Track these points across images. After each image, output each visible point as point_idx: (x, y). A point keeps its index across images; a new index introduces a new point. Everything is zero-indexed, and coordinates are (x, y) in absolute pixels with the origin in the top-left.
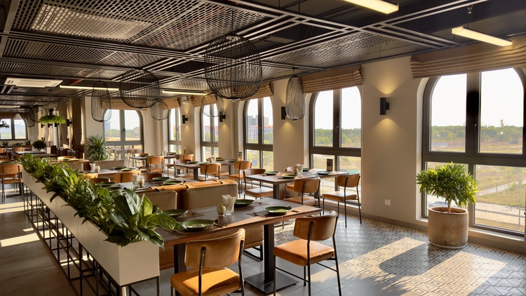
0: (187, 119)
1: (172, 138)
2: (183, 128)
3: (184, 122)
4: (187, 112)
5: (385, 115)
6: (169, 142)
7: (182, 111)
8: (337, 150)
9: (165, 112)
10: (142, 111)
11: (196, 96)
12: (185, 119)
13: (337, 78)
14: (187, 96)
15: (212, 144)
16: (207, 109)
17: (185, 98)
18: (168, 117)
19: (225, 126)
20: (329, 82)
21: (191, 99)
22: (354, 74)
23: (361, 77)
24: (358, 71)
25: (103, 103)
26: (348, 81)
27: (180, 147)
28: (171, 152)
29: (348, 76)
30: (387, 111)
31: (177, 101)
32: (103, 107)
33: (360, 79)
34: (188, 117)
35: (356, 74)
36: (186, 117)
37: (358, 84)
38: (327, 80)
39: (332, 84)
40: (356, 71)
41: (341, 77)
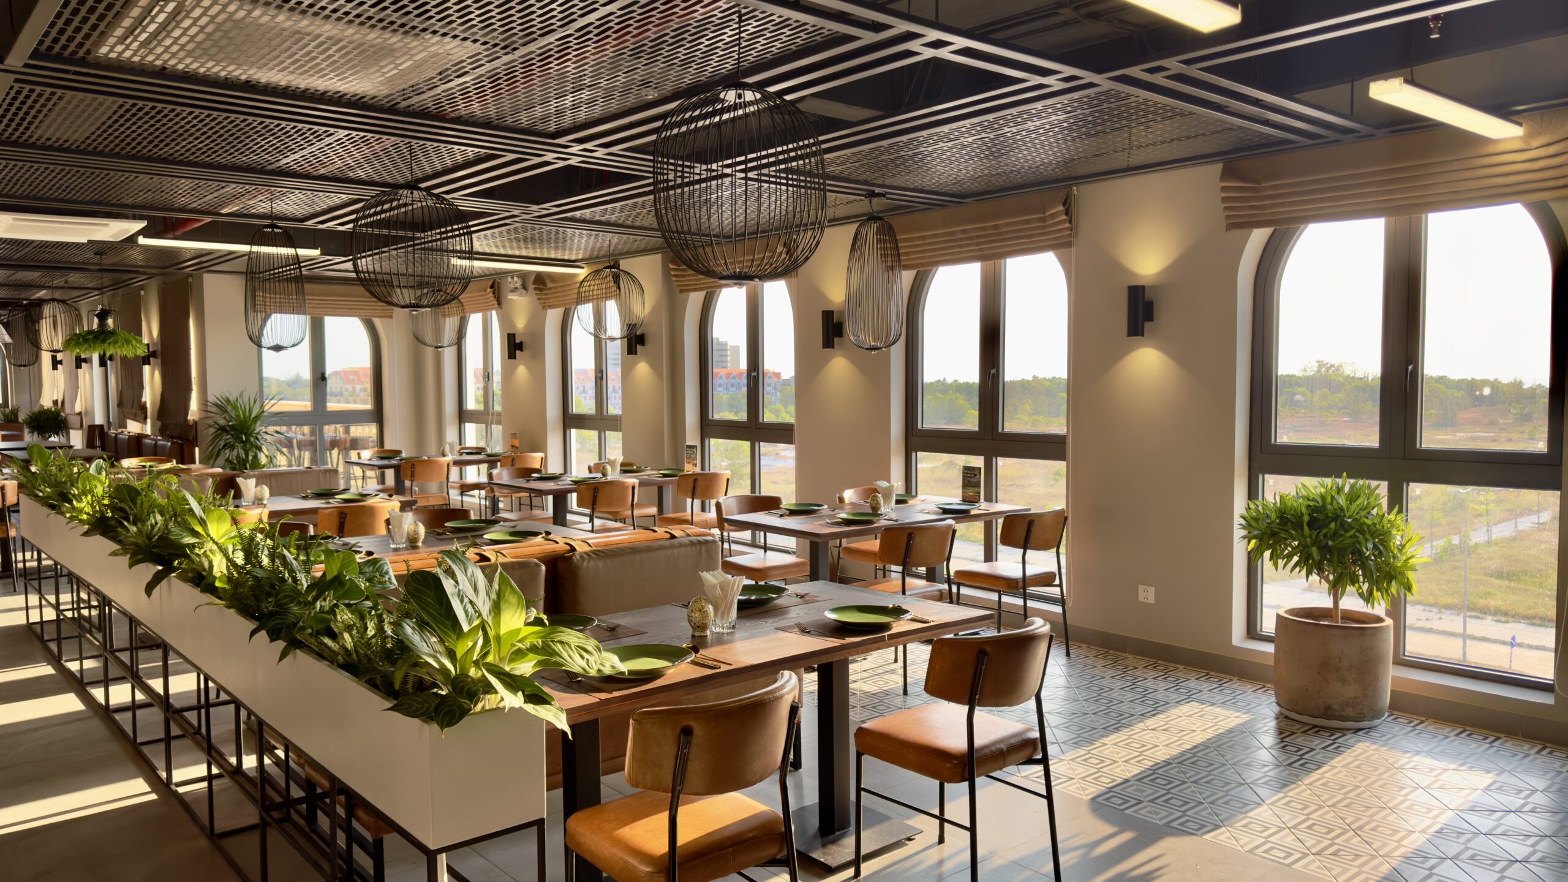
0: (520, 347)
1: (473, 404)
2: (508, 374)
3: (512, 355)
4: (520, 323)
5: (1143, 335)
6: (463, 416)
7: (505, 321)
8: (990, 439)
9: (450, 324)
10: (377, 322)
11: (552, 277)
12: (514, 346)
13: (996, 227)
14: (523, 275)
15: (599, 421)
16: (584, 315)
17: (517, 283)
18: (459, 343)
19: (642, 368)
20: (971, 238)
21: (533, 286)
22: (1047, 214)
23: (1068, 225)
24: (1061, 208)
25: (259, 293)
26: (1030, 236)
27: (497, 430)
28: (468, 445)
29: (1028, 222)
30: (1147, 325)
31: (489, 290)
32: (258, 308)
33: (1067, 229)
34: (523, 340)
35: (1053, 216)
36: (518, 341)
37: (1060, 244)
38: (964, 231)
39: (978, 244)
40: (1055, 207)
41: (1007, 225)
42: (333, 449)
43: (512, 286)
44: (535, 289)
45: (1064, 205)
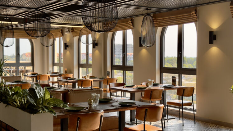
0: (68, 46)
1: (56, 61)
2: (65, 53)
3: (65, 48)
4: (68, 40)
5: (213, 43)
6: (54, 64)
7: (64, 40)
8: (180, 70)
9: (51, 41)
10: (33, 40)
11: (75, 28)
12: (66, 46)
13: (180, 16)
14: (69, 28)
15: (86, 66)
16: (84, 38)
17: (67, 30)
18: (53, 45)
19: (97, 52)
20: (174, 19)
21: (71, 31)
22: (192, 13)
23: (196, 16)
24: (194, 12)
25: (3, 32)
26: (188, 19)
27: (62, 68)
28: (55, 72)
29: (187, 15)
30: (214, 41)
31: (60, 32)
32: (3, 36)
33: (196, 17)
34: (69, 45)
35: (193, 14)
36: (67, 45)
37: (195, 21)
38: (173, 17)
39: (176, 21)
40: (193, 12)
41: (183, 16)
42: (21, 73)
43: (66, 31)
44: (72, 31)
45: (195, 11)
